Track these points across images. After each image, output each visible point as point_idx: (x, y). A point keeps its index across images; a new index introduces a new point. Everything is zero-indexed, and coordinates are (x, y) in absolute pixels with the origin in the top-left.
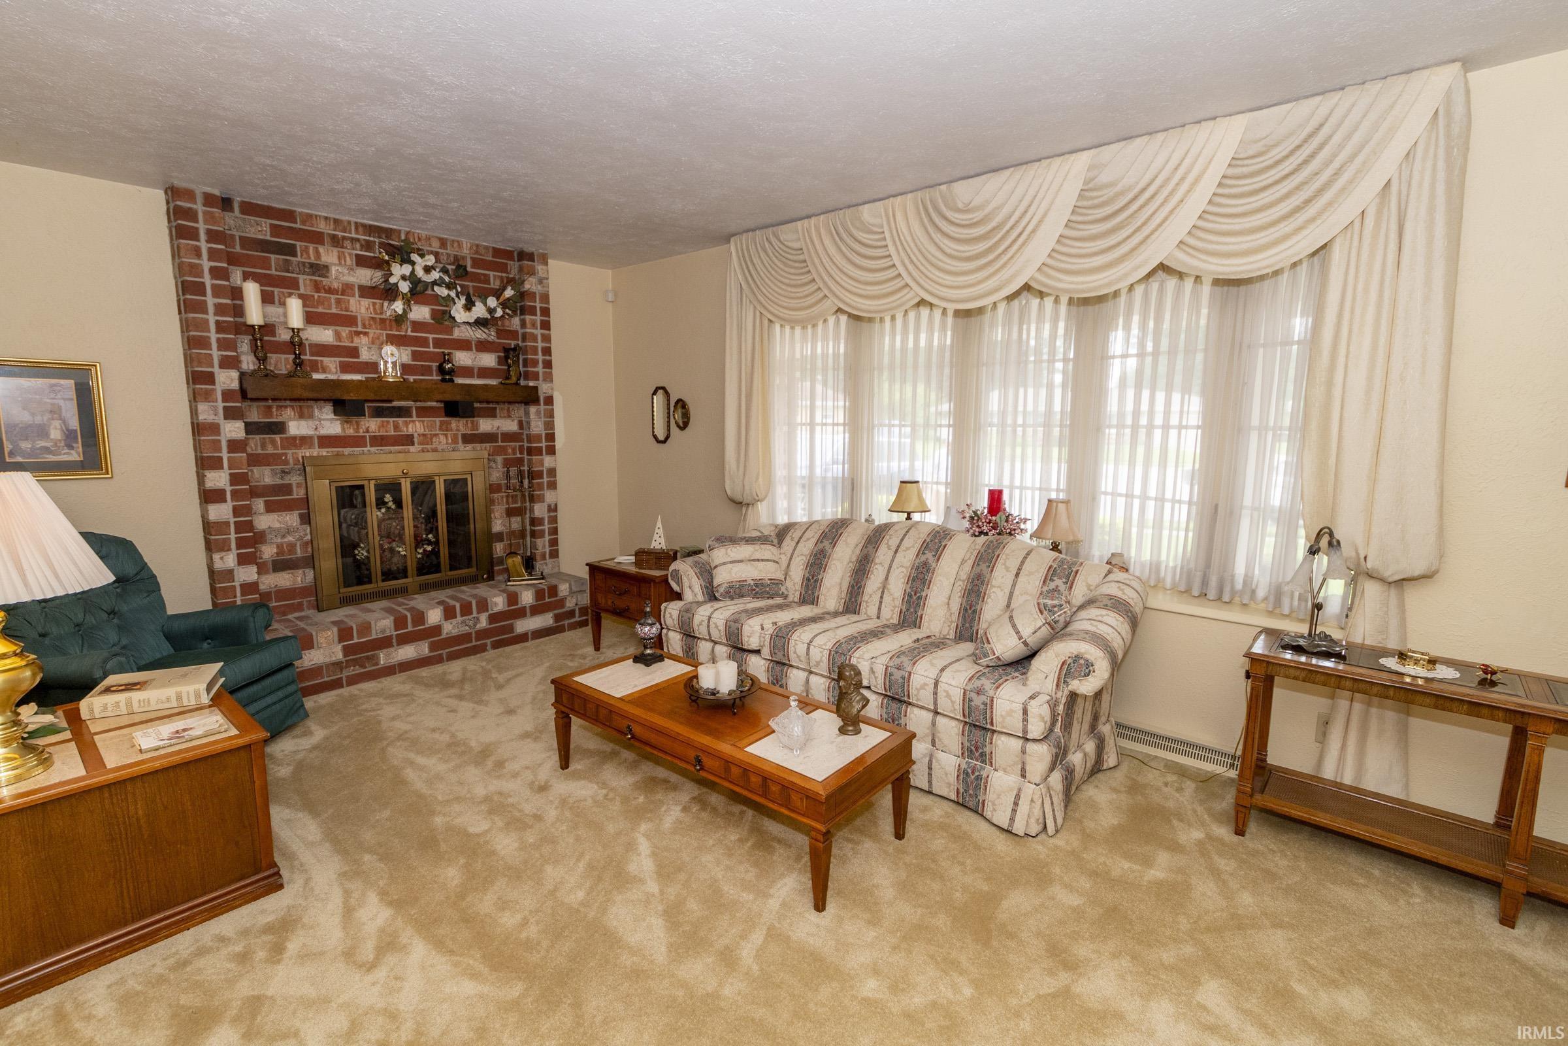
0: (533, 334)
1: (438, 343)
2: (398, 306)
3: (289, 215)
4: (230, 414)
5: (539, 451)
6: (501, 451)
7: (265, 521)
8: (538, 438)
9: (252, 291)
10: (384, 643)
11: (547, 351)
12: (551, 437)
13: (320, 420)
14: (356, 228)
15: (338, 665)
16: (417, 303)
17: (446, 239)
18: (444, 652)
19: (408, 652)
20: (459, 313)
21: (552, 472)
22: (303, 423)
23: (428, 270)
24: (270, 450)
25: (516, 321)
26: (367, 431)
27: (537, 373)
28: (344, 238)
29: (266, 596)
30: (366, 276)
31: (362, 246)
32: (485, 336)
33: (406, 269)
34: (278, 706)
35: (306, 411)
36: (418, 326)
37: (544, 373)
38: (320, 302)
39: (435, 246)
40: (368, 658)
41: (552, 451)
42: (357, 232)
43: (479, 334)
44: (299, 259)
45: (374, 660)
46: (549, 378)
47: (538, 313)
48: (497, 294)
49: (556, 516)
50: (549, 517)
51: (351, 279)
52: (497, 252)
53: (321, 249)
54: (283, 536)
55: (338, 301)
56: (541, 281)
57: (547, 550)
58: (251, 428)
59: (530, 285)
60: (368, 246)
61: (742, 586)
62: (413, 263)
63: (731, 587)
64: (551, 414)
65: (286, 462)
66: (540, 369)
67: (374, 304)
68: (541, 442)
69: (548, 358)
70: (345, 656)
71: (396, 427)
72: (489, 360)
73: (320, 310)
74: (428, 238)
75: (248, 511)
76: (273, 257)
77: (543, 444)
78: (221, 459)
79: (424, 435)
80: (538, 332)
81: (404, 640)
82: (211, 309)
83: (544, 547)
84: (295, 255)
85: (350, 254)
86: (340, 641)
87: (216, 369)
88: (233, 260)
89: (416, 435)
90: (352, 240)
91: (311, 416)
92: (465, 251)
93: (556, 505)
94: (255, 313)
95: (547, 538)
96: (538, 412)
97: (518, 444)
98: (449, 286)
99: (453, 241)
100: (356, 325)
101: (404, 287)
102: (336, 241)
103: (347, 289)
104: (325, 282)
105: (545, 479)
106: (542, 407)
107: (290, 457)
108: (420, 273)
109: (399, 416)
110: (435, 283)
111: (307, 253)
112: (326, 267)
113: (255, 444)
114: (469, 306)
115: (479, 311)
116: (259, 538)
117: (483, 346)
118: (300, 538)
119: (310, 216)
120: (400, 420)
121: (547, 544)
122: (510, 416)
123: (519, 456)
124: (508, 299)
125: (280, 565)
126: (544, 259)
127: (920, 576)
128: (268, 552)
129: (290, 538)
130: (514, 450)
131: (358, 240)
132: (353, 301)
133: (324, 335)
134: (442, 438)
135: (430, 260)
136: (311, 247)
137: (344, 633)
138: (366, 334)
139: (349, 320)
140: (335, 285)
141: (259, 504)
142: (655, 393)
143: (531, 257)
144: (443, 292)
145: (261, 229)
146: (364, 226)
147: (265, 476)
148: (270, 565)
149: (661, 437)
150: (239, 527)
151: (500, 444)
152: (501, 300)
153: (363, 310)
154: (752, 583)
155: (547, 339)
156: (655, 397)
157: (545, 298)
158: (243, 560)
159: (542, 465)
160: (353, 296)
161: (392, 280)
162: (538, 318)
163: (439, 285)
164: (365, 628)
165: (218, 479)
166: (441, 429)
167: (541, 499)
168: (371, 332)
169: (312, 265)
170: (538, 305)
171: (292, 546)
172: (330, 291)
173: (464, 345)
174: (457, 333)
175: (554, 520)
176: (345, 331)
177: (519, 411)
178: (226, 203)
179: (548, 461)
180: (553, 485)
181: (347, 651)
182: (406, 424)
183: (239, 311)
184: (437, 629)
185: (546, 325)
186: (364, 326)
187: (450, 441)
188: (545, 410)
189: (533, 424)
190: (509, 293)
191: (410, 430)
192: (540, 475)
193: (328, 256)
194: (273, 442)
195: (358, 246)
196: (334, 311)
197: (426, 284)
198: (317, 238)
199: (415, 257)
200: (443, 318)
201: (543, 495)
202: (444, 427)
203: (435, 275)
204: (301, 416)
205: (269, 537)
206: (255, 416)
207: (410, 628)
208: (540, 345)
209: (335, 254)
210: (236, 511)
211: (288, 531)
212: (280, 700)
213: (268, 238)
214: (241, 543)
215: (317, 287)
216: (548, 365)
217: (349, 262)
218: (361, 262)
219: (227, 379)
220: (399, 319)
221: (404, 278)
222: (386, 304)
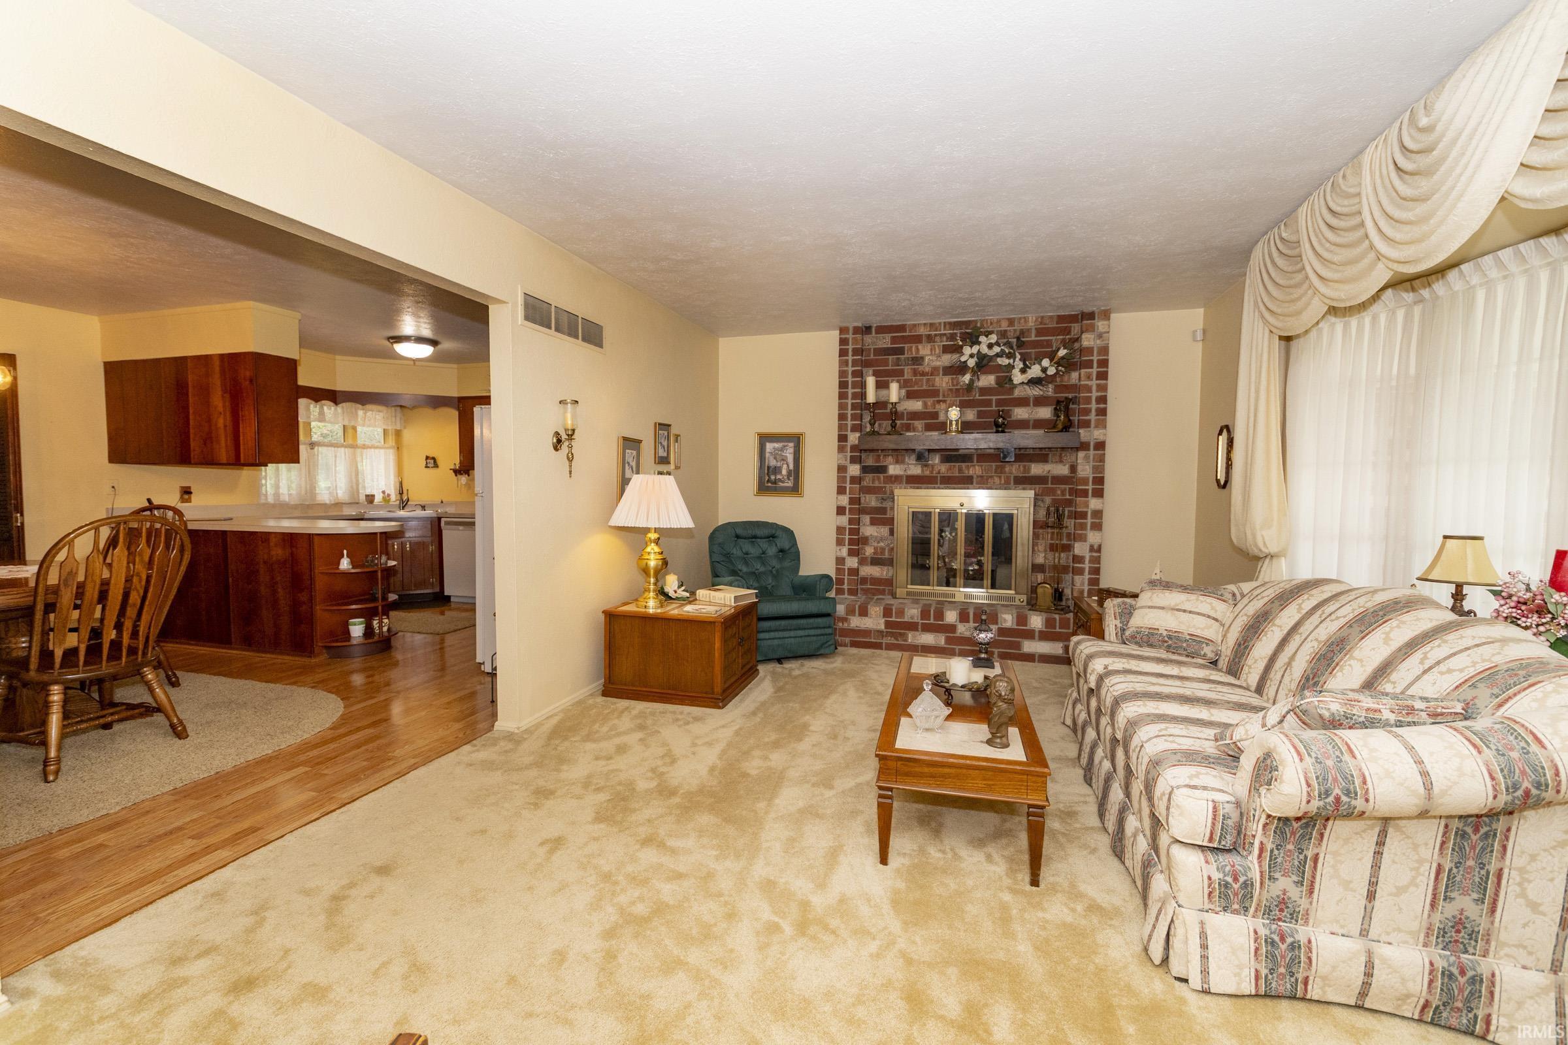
0: (1087, 385)
1: (1000, 403)
2: (967, 378)
3: (902, 328)
4: (853, 460)
5: (1085, 493)
6: (1052, 492)
7: (868, 530)
8: (1085, 481)
9: (871, 381)
10: (912, 626)
11: (1103, 400)
12: (1100, 481)
13: (908, 464)
14: (945, 326)
15: (880, 632)
16: (985, 373)
17: (1014, 318)
18: (957, 648)
19: (928, 639)
20: (1018, 377)
21: (1098, 514)
22: (897, 466)
23: (990, 346)
24: (877, 484)
25: (1074, 375)
26: (939, 473)
27: (1089, 421)
28: (936, 335)
29: (864, 580)
30: (947, 359)
31: (947, 338)
32: (1041, 393)
33: (975, 349)
34: (815, 638)
35: (900, 457)
36: (984, 391)
37: (1097, 420)
38: (916, 383)
39: (1004, 326)
40: (900, 634)
41: (1099, 493)
42: (945, 329)
43: (1036, 391)
44: (906, 356)
45: (904, 636)
46: (1102, 424)
47: (1095, 365)
48: (1052, 356)
49: (1099, 557)
50: (1091, 556)
51: (938, 363)
52: (1061, 318)
53: (920, 347)
54: (878, 542)
55: (928, 380)
56: (1100, 336)
57: (1086, 588)
58: (865, 470)
59: (1088, 340)
60: (952, 337)
61: (1153, 634)
62: (979, 343)
63: (1138, 633)
64: (1102, 459)
65: (885, 493)
66: (1093, 417)
67: (952, 379)
68: (1088, 485)
69: (1102, 406)
70: (886, 628)
71: (960, 470)
72: (1045, 413)
73: (916, 388)
74: (999, 321)
75: (858, 522)
76: (890, 357)
77: (1090, 487)
78: (845, 487)
79: (982, 477)
80: (1094, 383)
81: (927, 628)
82: (850, 396)
83: (1083, 584)
84: (903, 354)
85: (939, 346)
86: (884, 616)
87: (849, 433)
88: (867, 364)
89: (975, 476)
90: (941, 335)
91: (903, 462)
92: (1031, 324)
93: (1100, 546)
94: (871, 398)
95: (1087, 576)
96: (1087, 458)
97: (1067, 487)
98: (1010, 356)
99: (1020, 318)
100: (938, 396)
101: (972, 363)
102: (930, 339)
103: (934, 371)
104: (921, 368)
105: (1089, 520)
106: (1092, 452)
107: (888, 489)
108: (984, 349)
109: (964, 462)
110: (997, 355)
111: (911, 350)
112: (922, 358)
113: (868, 480)
114: (1023, 371)
115: (1035, 371)
116: (865, 541)
117: (1039, 402)
118: (888, 545)
119: (915, 325)
120: (964, 465)
121: (1086, 582)
122: (1061, 461)
123: (1068, 497)
124: (1063, 358)
125: (875, 562)
126: (1106, 315)
127: (1330, 655)
128: (869, 551)
129: (882, 544)
130: (1063, 493)
131: (945, 334)
132: (937, 379)
133: (917, 405)
134: (997, 480)
135: (993, 338)
136: (914, 346)
137: (887, 612)
138: (944, 401)
139: (934, 393)
140: (927, 369)
141: (866, 519)
142: (1220, 433)
143: (1091, 316)
144: (1003, 361)
145: (885, 341)
146: (950, 323)
147: (871, 501)
148: (869, 560)
149: (1222, 483)
150: (852, 532)
151: (1050, 486)
152: (1055, 360)
153: (944, 385)
154: (1165, 633)
155: (1104, 388)
156: (1220, 437)
157: (1105, 350)
158: (851, 553)
159: (1087, 506)
160: (938, 375)
161: (963, 359)
162: (1094, 371)
163: (1002, 357)
164: (901, 613)
165: (844, 500)
166: (996, 472)
167: (1083, 538)
168: (948, 400)
169: (913, 359)
170: (1095, 358)
171: (883, 549)
172: (923, 374)
173: (1023, 402)
174: (1017, 393)
175: (1097, 560)
176: (930, 401)
177: (1069, 458)
178: (867, 329)
179: (1094, 503)
180: (1098, 527)
181: (888, 624)
182: (968, 468)
183: (863, 395)
184: (951, 628)
185: (1103, 376)
186: (944, 396)
187: (1003, 482)
188: (1094, 455)
189: (1079, 468)
190: (1062, 352)
191: (971, 472)
192: (1083, 515)
193: (924, 350)
194: (879, 478)
195: (945, 339)
196: (924, 387)
197: (991, 358)
198: (918, 339)
199: (982, 339)
200: (1005, 382)
201: (1086, 535)
202: (999, 470)
203: (997, 349)
204: (897, 462)
205: (871, 541)
206: (870, 461)
207: (932, 621)
208: (1095, 394)
209: (929, 347)
210: (851, 521)
211: (882, 539)
212: (817, 635)
213: (889, 346)
214: (851, 542)
215: (915, 373)
216: (1103, 412)
217: (937, 351)
218: (946, 350)
219: (853, 438)
220: (970, 387)
221: (972, 356)
222: (960, 377)
